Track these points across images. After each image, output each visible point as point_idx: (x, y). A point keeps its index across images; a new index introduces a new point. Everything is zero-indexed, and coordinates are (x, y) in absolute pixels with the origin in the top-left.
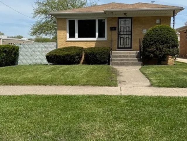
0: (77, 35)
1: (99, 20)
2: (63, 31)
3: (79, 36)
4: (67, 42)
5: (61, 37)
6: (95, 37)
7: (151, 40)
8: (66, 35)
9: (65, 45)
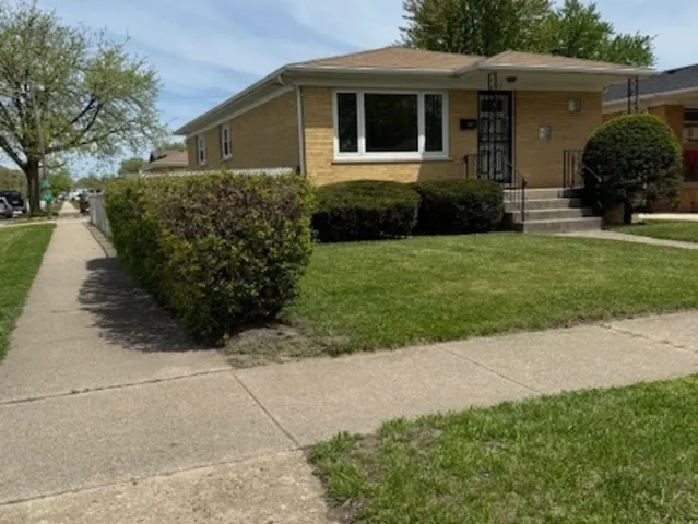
0: (362, 142)
1: (427, 97)
2: (321, 130)
3: (369, 148)
4: (335, 167)
5: (317, 149)
6: (416, 149)
7: (637, 154)
8: (332, 144)
9: (331, 177)
